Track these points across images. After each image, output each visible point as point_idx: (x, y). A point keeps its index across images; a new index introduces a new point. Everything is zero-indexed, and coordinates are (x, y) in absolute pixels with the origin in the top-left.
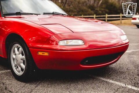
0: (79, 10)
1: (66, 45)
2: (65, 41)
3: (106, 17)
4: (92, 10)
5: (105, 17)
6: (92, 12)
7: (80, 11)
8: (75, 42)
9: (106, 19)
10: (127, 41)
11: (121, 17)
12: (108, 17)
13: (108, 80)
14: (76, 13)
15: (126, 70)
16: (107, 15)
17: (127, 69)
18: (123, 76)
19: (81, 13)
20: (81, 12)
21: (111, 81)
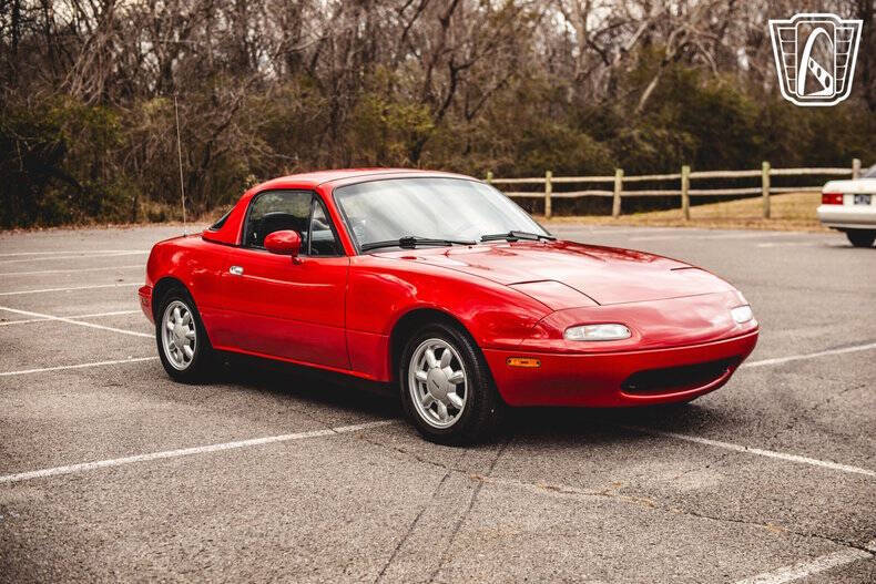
0: (526, 140)
1: (585, 338)
2: (582, 329)
3: (685, 182)
4: (598, 138)
5: (677, 184)
6: (603, 150)
7: (529, 147)
8: (607, 331)
9: (685, 193)
10: (754, 324)
11: (766, 182)
12: (694, 184)
13: (698, 440)
14: (509, 160)
15: (753, 416)
16: (686, 174)
17: (759, 413)
18: (742, 429)
19: (535, 157)
20: (535, 152)
21: (706, 441)
